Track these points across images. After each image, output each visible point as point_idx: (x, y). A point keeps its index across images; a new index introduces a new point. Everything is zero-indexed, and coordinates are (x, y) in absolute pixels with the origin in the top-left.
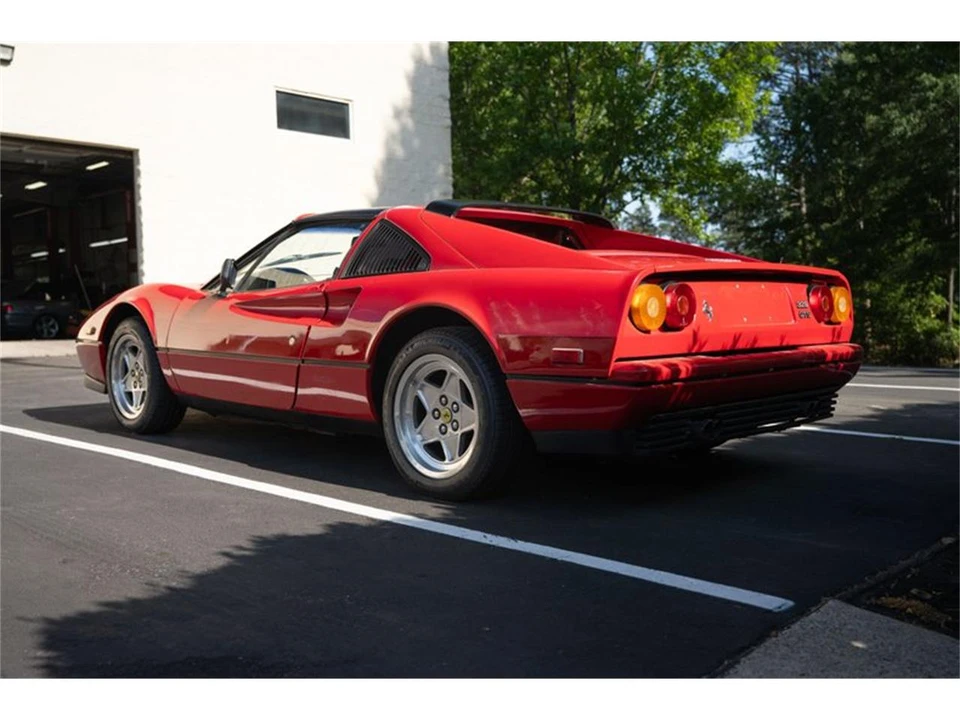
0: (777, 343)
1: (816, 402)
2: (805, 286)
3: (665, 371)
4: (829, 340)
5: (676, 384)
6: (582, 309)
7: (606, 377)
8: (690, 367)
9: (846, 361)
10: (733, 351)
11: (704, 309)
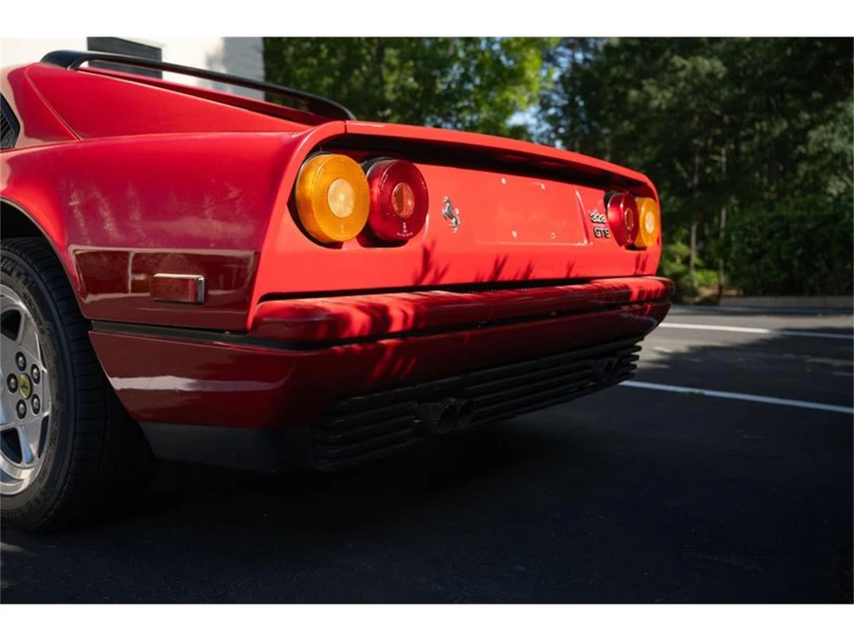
0: (562, 274)
1: (615, 360)
2: (602, 193)
3: (359, 319)
4: (632, 271)
5: (384, 342)
6: (207, 199)
7: (244, 331)
8: (410, 312)
9: (655, 300)
10: (494, 284)
11: (445, 211)
